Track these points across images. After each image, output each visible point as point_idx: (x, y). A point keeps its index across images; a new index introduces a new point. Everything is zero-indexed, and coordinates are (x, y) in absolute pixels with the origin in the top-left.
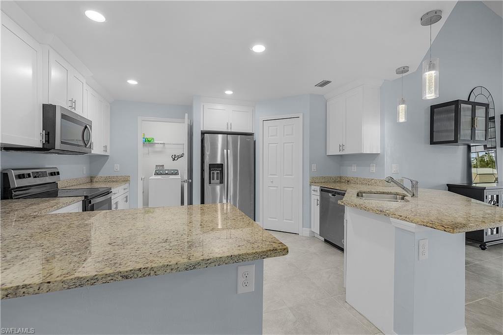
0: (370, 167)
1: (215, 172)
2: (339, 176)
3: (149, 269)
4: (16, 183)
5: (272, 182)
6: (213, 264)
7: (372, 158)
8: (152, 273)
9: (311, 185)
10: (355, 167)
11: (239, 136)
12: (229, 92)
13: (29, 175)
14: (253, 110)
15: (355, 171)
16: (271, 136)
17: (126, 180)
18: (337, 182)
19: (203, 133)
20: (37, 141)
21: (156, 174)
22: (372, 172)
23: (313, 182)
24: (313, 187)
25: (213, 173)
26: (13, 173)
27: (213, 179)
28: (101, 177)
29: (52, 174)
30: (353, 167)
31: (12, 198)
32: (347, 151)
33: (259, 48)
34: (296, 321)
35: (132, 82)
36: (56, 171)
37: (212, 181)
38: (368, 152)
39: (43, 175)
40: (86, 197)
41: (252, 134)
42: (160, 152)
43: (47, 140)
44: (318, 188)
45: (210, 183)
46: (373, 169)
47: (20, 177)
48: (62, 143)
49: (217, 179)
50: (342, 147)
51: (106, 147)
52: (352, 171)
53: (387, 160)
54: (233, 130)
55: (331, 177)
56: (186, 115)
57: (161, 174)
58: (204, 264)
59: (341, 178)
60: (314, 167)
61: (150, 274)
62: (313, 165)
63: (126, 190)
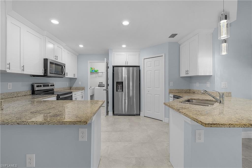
0: (206, 84)
1: (120, 86)
2: (189, 89)
3: (26, 122)
4: (37, 89)
5: (149, 91)
6: (51, 124)
7: (206, 78)
8: (27, 124)
9: (169, 94)
10: (198, 84)
11: (135, 68)
12: (124, 46)
13: (41, 86)
14: (139, 54)
15: (198, 86)
16: (148, 67)
17: (83, 89)
18: (187, 92)
19: (114, 67)
20: (41, 73)
21: (99, 86)
22: (207, 86)
23: (170, 92)
24: (170, 95)
25: (119, 86)
26: (35, 85)
27: (119, 89)
28: (74, 87)
29: (51, 86)
30: (197, 84)
31: (35, 94)
32: (190, 74)
33: (126, 23)
34: (135, 165)
35: (81, 46)
36: (53, 84)
37: (118, 90)
38: (203, 74)
39: (48, 86)
40: (58, 95)
41: (139, 67)
42: (101, 76)
43: (45, 72)
44: (172, 96)
45: (117, 91)
46: (208, 85)
47: (38, 86)
48: (50, 73)
49: (121, 89)
50: (187, 72)
51: (74, 74)
52: (197, 86)
53: (217, 79)
54: (129, 65)
55: (183, 90)
56: (105, 59)
57: (101, 86)
58: (47, 123)
59: (190, 90)
60: (172, 83)
61: (26, 124)
62: (171, 82)
63: (82, 93)
